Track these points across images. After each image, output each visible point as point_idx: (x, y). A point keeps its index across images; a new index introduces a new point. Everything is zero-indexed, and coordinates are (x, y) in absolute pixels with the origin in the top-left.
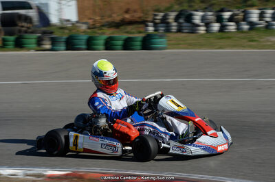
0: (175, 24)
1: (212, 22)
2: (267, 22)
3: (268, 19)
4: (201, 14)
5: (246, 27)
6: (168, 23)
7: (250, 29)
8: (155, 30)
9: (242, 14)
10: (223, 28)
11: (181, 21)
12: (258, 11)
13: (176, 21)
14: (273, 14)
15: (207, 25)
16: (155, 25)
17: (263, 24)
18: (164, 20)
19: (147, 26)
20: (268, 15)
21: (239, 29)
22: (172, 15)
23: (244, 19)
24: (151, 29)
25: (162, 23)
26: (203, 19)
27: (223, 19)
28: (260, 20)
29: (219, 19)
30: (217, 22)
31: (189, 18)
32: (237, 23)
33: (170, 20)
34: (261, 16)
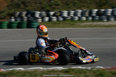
0: (26, 17)
1: (45, 17)
2: (71, 17)
3: (72, 15)
4: (39, 12)
5: (61, 19)
6: (22, 17)
7: (63, 20)
8: (15, 21)
9: (59, 13)
10: (50, 20)
11: (29, 16)
12: (67, 12)
13: (26, 16)
14: (74, 13)
15: (43, 18)
16: (15, 18)
17: (69, 18)
18: (20, 16)
19: (11, 18)
20: (72, 14)
21: (58, 20)
22: (24, 13)
23: (61, 15)
24: (13, 20)
25: (19, 17)
26: (40, 15)
27: (50, 15)
28: (68, 16)
29: (48, 15)
30: (47, 17)
31: (33, 15)
32: (57, 17)
33: (23, 16)
34: (69, 14)
